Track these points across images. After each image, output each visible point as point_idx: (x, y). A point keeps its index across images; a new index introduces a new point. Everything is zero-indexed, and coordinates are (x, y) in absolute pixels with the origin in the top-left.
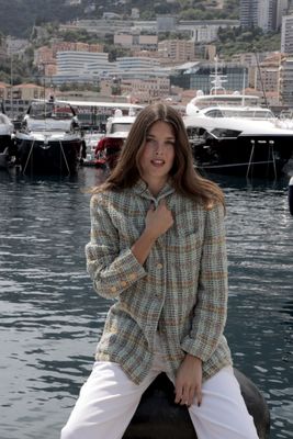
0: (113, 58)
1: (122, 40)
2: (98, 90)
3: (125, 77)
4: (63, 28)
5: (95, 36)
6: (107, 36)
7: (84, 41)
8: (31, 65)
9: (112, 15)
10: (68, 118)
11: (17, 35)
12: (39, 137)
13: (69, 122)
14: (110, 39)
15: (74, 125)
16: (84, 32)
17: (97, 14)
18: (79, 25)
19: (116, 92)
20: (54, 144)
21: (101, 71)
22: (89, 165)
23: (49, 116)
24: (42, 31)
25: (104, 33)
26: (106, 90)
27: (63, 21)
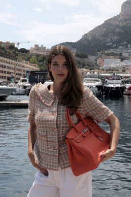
0: (122, 60)
1: (125, 55)
2: (118, 70)
3: (126, 66)
4: (106, 52)
5: (116, 54)
6: (120, 53)
7: (113, 55)
8: (96, 64)
9: (122, 47)
10: (119, 79)
11: (92, 55)
12: (112, 86)
13: (120, 81)
14: (121, 54)
15: (122, 82)
16: (113, 53)
17: (117, 47)
18: (111, 51)
19: (124, 71)
20: (117, 88)
21: (118, 65)
22: (125, 94)
23: (113, 79)
24: (100, 53)
25: (119, 53)
26: (121, 71)
27: (106, 50)
